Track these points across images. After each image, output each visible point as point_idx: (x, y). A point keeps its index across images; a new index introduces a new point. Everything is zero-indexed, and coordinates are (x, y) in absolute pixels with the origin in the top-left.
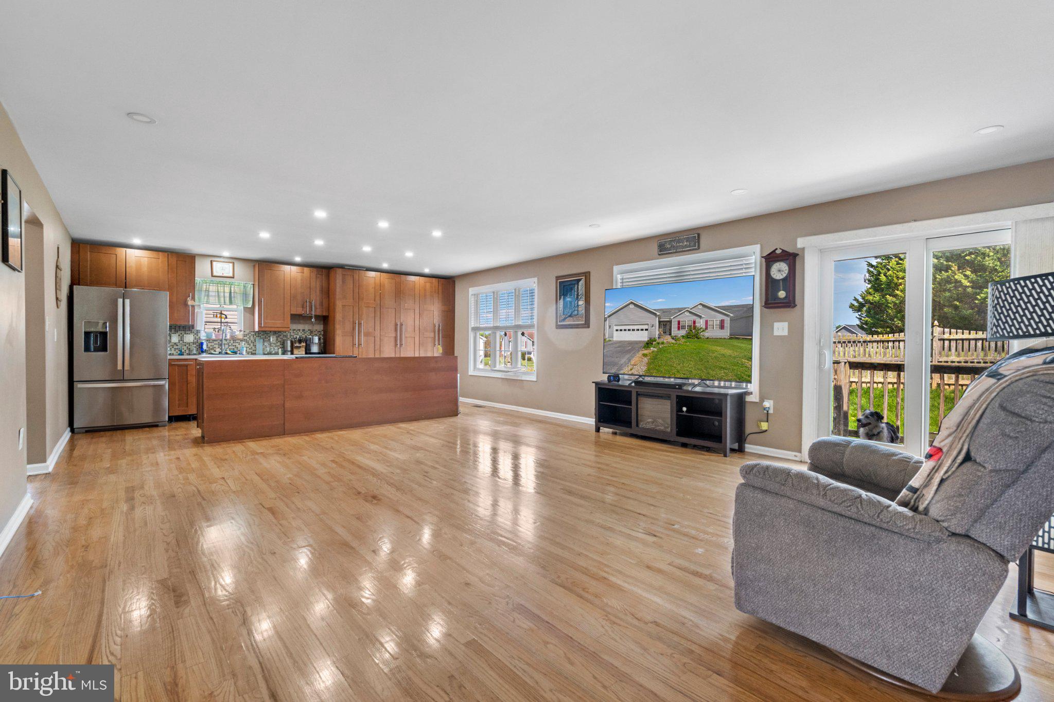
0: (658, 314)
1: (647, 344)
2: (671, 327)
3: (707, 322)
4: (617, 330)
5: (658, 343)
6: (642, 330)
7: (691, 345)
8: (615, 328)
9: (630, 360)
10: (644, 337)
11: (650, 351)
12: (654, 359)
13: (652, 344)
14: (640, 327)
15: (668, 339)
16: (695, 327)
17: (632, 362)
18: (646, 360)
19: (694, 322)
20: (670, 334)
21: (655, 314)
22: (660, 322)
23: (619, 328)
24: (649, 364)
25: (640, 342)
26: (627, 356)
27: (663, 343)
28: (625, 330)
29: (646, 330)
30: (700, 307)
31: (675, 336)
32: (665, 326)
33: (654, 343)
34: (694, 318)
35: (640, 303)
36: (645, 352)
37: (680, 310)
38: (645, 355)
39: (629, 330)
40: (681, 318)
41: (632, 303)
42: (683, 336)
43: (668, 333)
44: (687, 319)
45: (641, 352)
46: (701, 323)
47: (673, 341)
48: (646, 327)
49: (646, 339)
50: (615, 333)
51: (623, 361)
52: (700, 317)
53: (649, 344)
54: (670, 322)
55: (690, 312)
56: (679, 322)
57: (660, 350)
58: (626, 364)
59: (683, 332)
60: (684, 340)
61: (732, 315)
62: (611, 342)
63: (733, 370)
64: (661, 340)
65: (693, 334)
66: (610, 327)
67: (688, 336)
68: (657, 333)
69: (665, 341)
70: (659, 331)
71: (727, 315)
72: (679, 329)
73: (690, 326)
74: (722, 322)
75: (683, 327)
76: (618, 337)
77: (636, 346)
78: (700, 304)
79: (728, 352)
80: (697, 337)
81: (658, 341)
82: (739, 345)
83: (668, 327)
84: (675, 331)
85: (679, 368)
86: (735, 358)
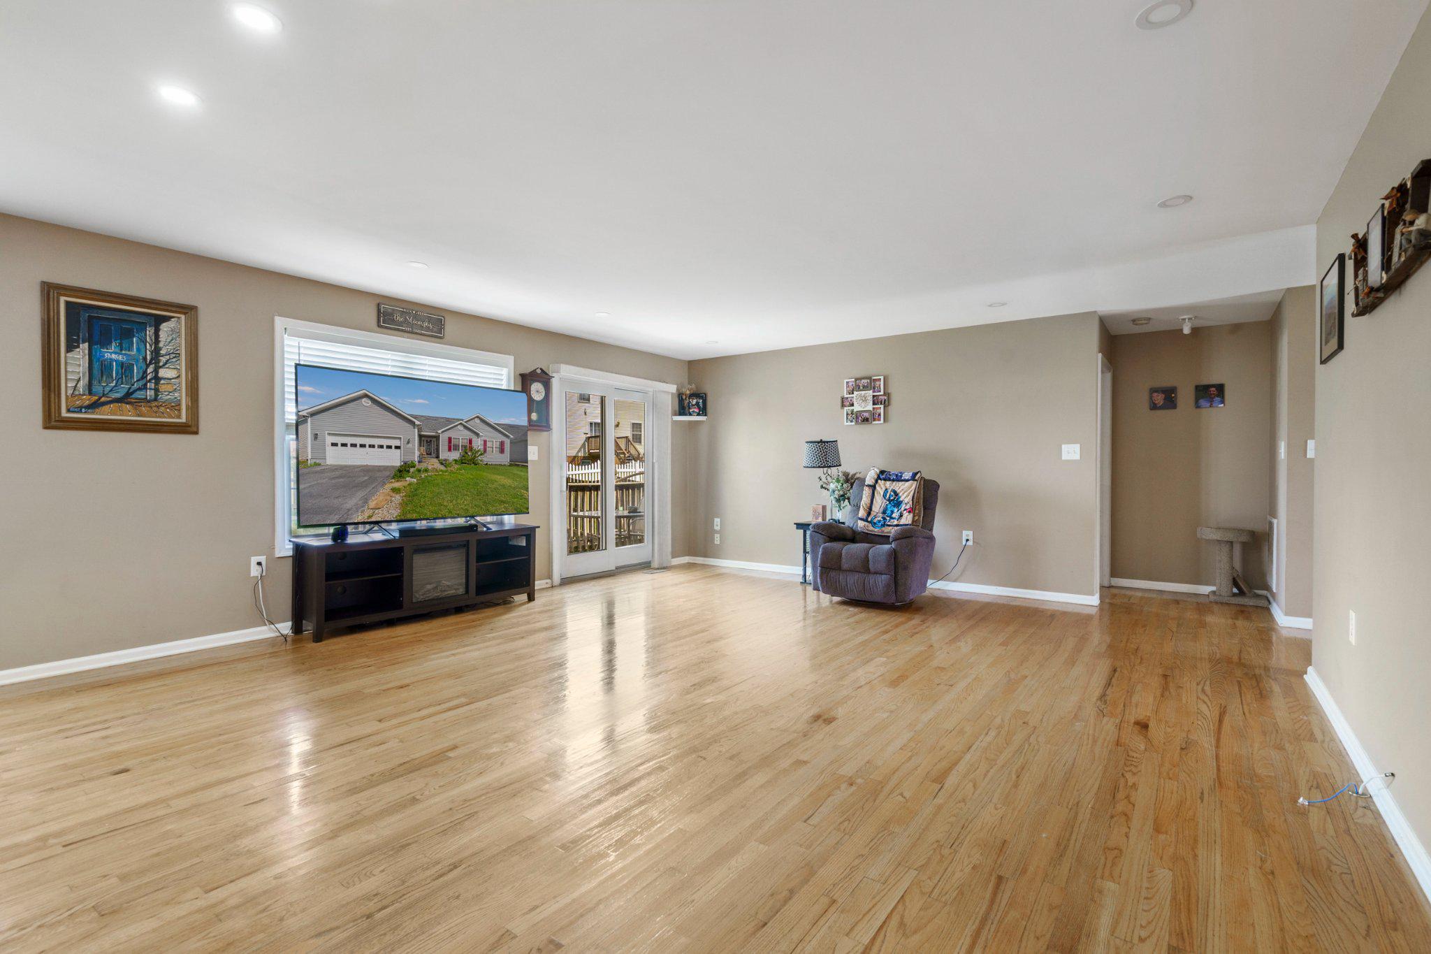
0: (417, 423)
1: (400, 471)
2: (438, 446)
3: (485, 442)
4: (334, 445)
5: (419, 471)
6: (389, 447)
7: (467, 473)
8: (330, 440)
9: (366, 501)
10: (394, 459)
11: (405, 484)
12: (412, 496)
13: (408, 471)
14: (385, 442)
15: (433, 463)
16: (471, 449)
17: (372, 504)
18: (398, 498)
19: (470, 441)
20: (438, 457)
21: (413, 423)
22: (420, 436)
23: (340, 440)
24: (403, 505)
25: (386, 468)
26: (360, 494)
27: (426, 470)
28: (354, 445)
29: (397, 447)
30: (477, 421)
31: (445, 460)
32: (429, 443)
33: (412, 470)
34: (468, 435)
35: (384, 399)
36: (397, 485)
37: (449, 421)
38: (394, 490)
39: (362, 446)
40: (452, 434)
41: (366, 396)
42: (455, 460)
43: (434, 455)
44: (461, 436)
45: (388, 486)
46: (478, 444)
47: (442, 468)
48: (397, 443)
49: (397, 463)
50: (330, 451)
51: (350, 503)
52: (477, 435)
53: (402, 471)
54: (437, 438)
55: (466, 427)
56: (450, 439)
57: (422, 482)
58: (357, 508)
59: (455, 455)
60: (457, 467)
61: (512, 437)
62: (318, 469)
63: (513, 503)
64: (423, 466)
65: (469, 458)
66: (316, 436)
67: (462, 461)
68: (417, 453)
69: (430, 468)
70: (419, 450)
71: (507, 436)
72: (450, 449)
73: (465, 447)
74: (502, 444)
75: (456, 448)
76: (334, 457)
77: (378, 474)
78: (478, 417)
79: (508, 482)
80: (474, 462)
81: (418, 466)
82: (518, 473)
83: (433, 446)
84: (444, 454)
85: (451, 506)
86: (514, 488)
